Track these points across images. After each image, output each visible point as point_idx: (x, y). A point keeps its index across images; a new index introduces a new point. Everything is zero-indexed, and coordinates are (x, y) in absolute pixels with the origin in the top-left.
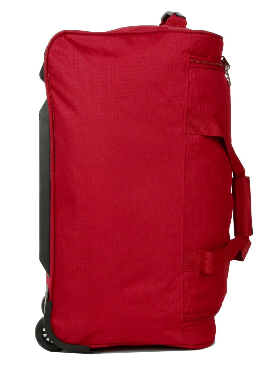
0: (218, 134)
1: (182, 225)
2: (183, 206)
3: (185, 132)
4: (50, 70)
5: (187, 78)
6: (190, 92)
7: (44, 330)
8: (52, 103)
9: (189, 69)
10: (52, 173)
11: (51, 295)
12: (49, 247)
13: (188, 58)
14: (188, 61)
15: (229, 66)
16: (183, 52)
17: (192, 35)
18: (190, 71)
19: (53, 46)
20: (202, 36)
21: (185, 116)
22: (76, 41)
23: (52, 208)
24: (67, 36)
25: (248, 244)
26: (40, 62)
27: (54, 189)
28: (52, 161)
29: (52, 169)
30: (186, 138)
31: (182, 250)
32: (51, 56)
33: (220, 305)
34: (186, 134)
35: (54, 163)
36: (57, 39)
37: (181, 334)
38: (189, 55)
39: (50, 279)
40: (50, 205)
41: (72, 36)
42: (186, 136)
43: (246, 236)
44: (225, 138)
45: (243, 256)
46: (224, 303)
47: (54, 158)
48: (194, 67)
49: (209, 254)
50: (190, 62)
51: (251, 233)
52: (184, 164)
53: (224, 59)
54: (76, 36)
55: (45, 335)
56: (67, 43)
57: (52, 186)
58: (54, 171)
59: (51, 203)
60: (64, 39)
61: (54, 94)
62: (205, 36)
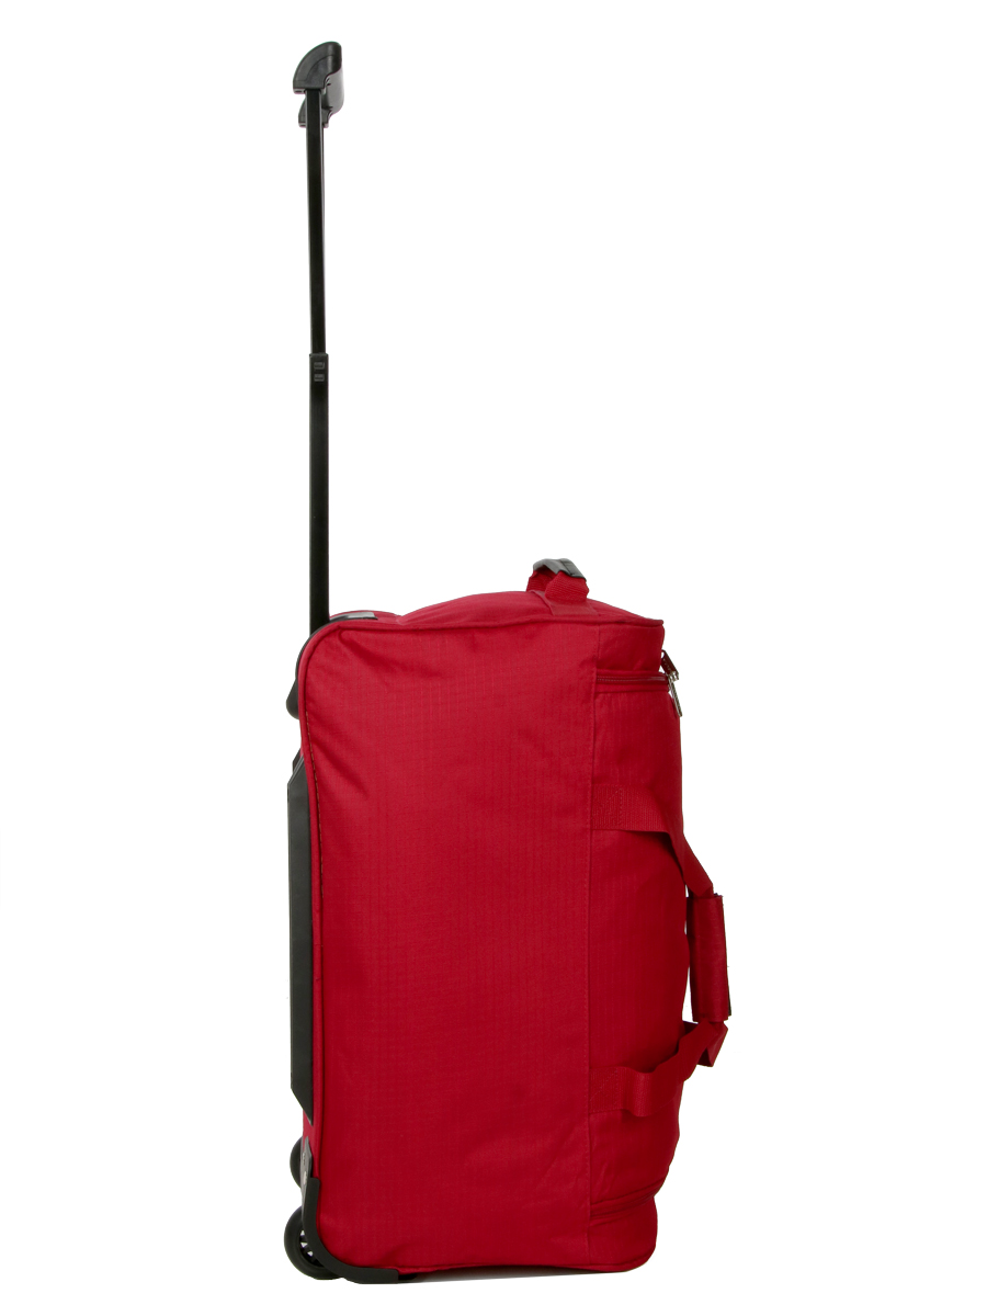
0: (658, 827)
1: (586, 1018)
2: (586, 979)
3: (588, 826)
4: (311, 705)
5: (592, 716)
6: (598, 744)
7: (303, 1233)
8: (314, 772)
9: (595, 697)
10: (317, 916)
11: (316, 1165)
12: (312, 1064)
13: (594, 675)
14: (594, 680)
15: (677, 674)
16: (582, 664)
17: (602, 627)
18: (598, 700)
19: (315, 655)
20: (621, 627)
21: (589, 793)
22: (363, 644)
23: (317, 987)
24: (345, 634)
25: (722, 1031)
26: (287, 679)
27: (322, 949)
28: (316, 892)
29: (316, 906)
30: (591, 838)
31: (587, 1068)
32: (312, 678)
33: (665, 1172)
34: (592, 830)
35: (321, 894)
36: (323, 642)
37: (586, 1244)
38: (595, 669)
39: (314, 1130)
40: (312, 983)
41: (353, 635)
42: (591, 834)
43: (718, 1020)
44: (672, 836)
45: (711, 1058)
46: (672, 1167)
47: (321, 883)
48: (606, 693)
49: (642, 1077)
50: (597, 683)
51: (727, 1012)
52: (587, 892)
53: (666, 654)
54: (363, 634)
55: (304, 1245)
56: (345, 650)
57: (317, 941)
58: (321, 911)
59: (316, 978)
60: (339, 643)
61: (320, 755)
62: (628, 627)
